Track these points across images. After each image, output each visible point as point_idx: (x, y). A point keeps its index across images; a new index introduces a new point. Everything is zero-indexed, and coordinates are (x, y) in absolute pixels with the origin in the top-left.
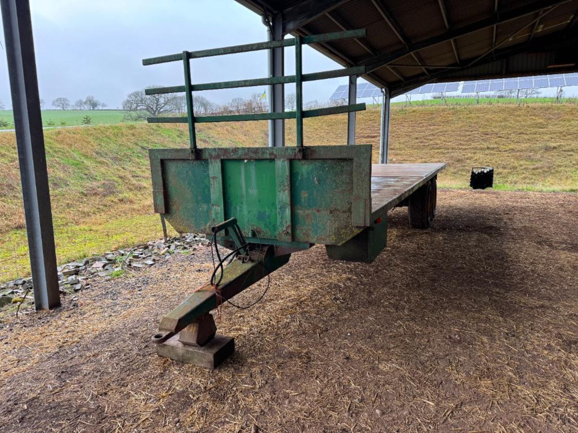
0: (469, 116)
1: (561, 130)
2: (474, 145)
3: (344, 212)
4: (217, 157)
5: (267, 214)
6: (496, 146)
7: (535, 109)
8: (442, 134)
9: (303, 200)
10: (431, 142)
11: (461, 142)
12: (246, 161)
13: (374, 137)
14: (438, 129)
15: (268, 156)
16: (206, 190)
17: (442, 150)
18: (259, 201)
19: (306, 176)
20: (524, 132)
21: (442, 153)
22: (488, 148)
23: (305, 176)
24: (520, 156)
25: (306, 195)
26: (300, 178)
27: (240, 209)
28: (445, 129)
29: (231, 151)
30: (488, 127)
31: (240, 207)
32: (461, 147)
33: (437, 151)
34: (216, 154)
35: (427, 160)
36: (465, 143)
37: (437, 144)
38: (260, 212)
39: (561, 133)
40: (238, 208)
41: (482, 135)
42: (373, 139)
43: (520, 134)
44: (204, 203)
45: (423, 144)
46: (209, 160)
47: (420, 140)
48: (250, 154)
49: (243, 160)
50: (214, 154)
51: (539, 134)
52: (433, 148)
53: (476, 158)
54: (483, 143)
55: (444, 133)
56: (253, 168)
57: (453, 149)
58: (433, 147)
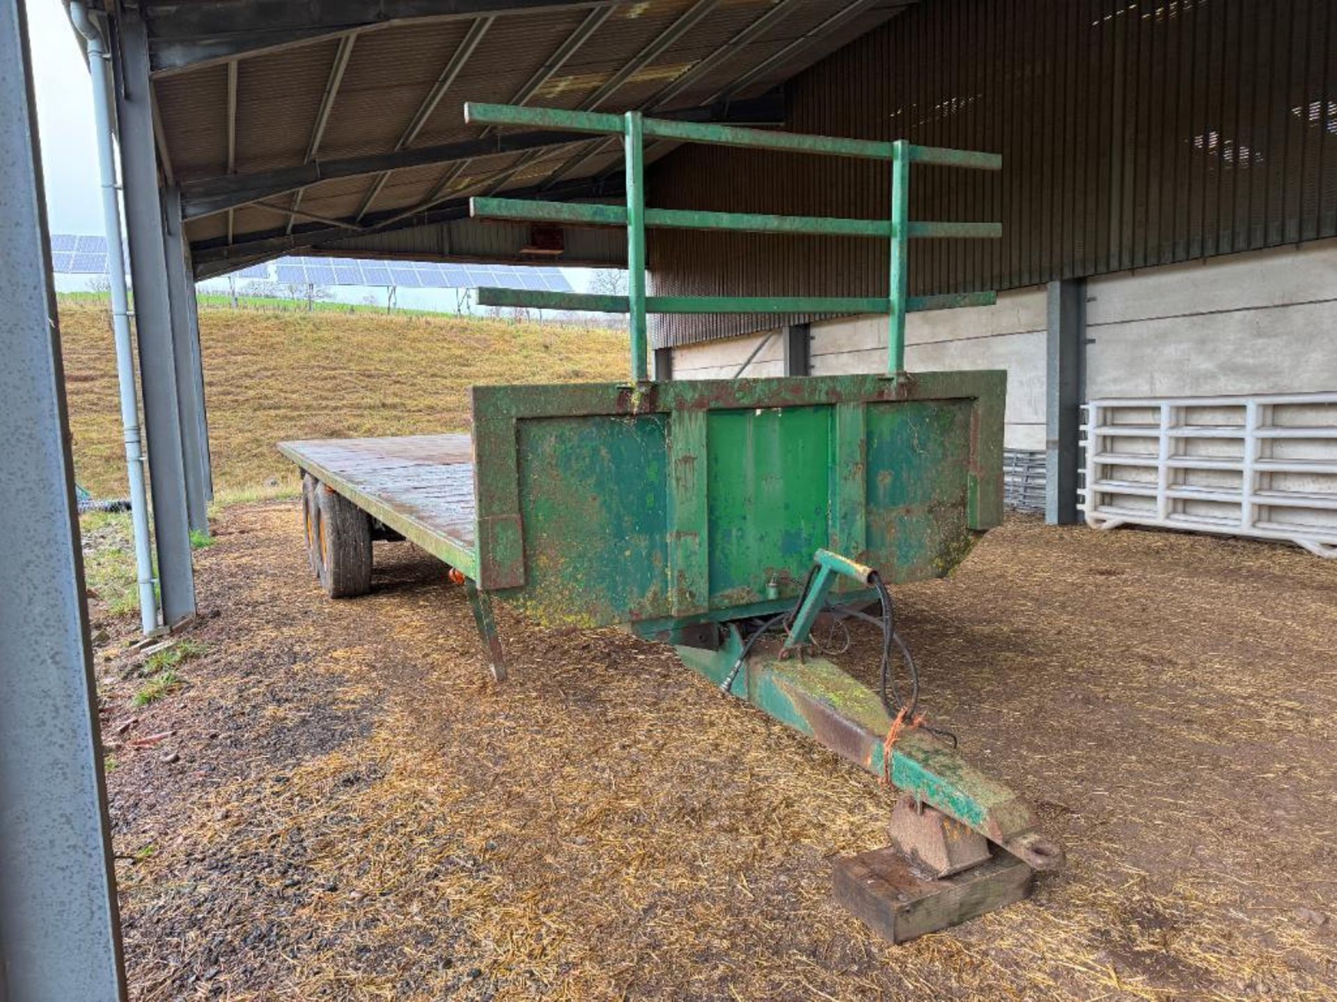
0: (315, 336)
1: (498, 369)
2: (352, 398)
3: (953, 505)
4: (699, 404)
5: (804, 535)
6: (397, 400)
7: (442, 329)
8: (269, 373)
9: (881, 492)
10: (251, 393)
11: (320, 393)
12: (758, 412)
13: (86, 379)
14: (255, 363)
15: (823, 398)
16: (650, 499)
17: (283, 411)
18: (787, 507)
19: (889, 440)
20: (439, 373)
21: (285, 417)
22: (384, 405)
23: (887, 437)
24: (452, 420)
25: (888, 480)
26: (875, 446)
27: (740, 533)
28: (273, 364)
29: (736, 386)
30: (365, 361)
31: (740, 529)
32: (324, 403)
33: (273, 412)
34: (697, 396)
35: (258, 434)
36: (332, 395)
37: (266, 397)
38: (787, 533)
39: (501, 375)
40: (734, 532)
41: (361, 378)
42: (87, 385)
43: (432, 376)
44: (639, 532)
45: (230, 397)
46: (674, 414)
47: (220, 389)
48: (783, 394)
49: (754, 409)
50: (689, 396)
51: (467, 377)
52: (261, 407)
53: (368, 426)
54: (368, 394)
55: (275, 373)
56: (775, 430)
57: (308, 407)
58: (261, 405)
